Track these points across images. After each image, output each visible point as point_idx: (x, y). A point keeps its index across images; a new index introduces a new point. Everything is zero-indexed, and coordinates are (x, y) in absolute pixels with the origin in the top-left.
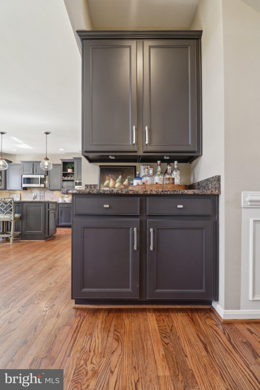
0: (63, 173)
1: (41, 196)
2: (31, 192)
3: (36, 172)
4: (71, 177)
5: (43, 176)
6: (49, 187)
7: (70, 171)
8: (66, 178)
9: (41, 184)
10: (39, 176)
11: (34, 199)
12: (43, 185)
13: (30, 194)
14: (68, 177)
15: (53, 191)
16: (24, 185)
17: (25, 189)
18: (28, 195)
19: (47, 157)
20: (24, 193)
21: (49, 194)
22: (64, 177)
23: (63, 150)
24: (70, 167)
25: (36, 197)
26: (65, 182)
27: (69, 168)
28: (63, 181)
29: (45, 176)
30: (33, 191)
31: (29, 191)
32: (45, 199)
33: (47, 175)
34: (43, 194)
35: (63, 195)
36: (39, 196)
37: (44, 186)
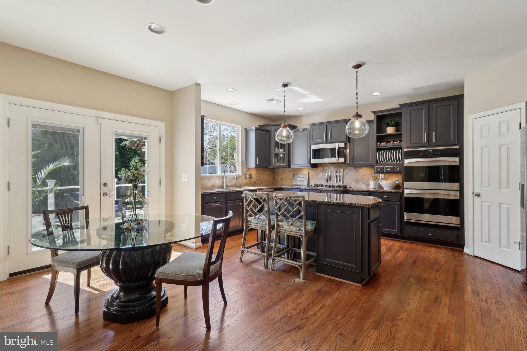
0: (377, 136)
1: (338, 177)
2: (324, 170)
3: (331, 139)
4: (394, 141)
5: (342, 145)
6: (353, 162)
7: (390, 130)
8: (383, 145)
9: (338, 157)
10: (336, 146)
11: (327, 181)
12: (342, 160)
13: (321, 174)
14: (387, 142)
15: (358, 168)
16: (314, 161)
17: (315, 166)
18: (319, 174)
19: (357, 113)
20: (313, 173)
21: (351, 173)
22: (379, 143)
23: (379, 94)
24: (390, 123)
25: (330, 178)
26: (381, 153)
27: (389, 125)
28: (379, 150)
29: (346, 144)
30: (327, 168)
31: (320, 168)
32: (344, 182)
33: (349, 142)
34: (342, 174)
35: (376, 175)
36: (335, 176)
37: (343, 162)
